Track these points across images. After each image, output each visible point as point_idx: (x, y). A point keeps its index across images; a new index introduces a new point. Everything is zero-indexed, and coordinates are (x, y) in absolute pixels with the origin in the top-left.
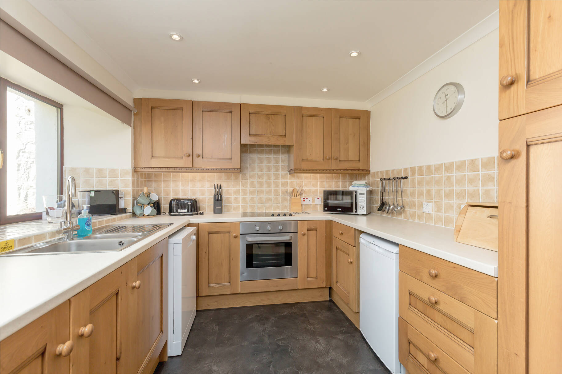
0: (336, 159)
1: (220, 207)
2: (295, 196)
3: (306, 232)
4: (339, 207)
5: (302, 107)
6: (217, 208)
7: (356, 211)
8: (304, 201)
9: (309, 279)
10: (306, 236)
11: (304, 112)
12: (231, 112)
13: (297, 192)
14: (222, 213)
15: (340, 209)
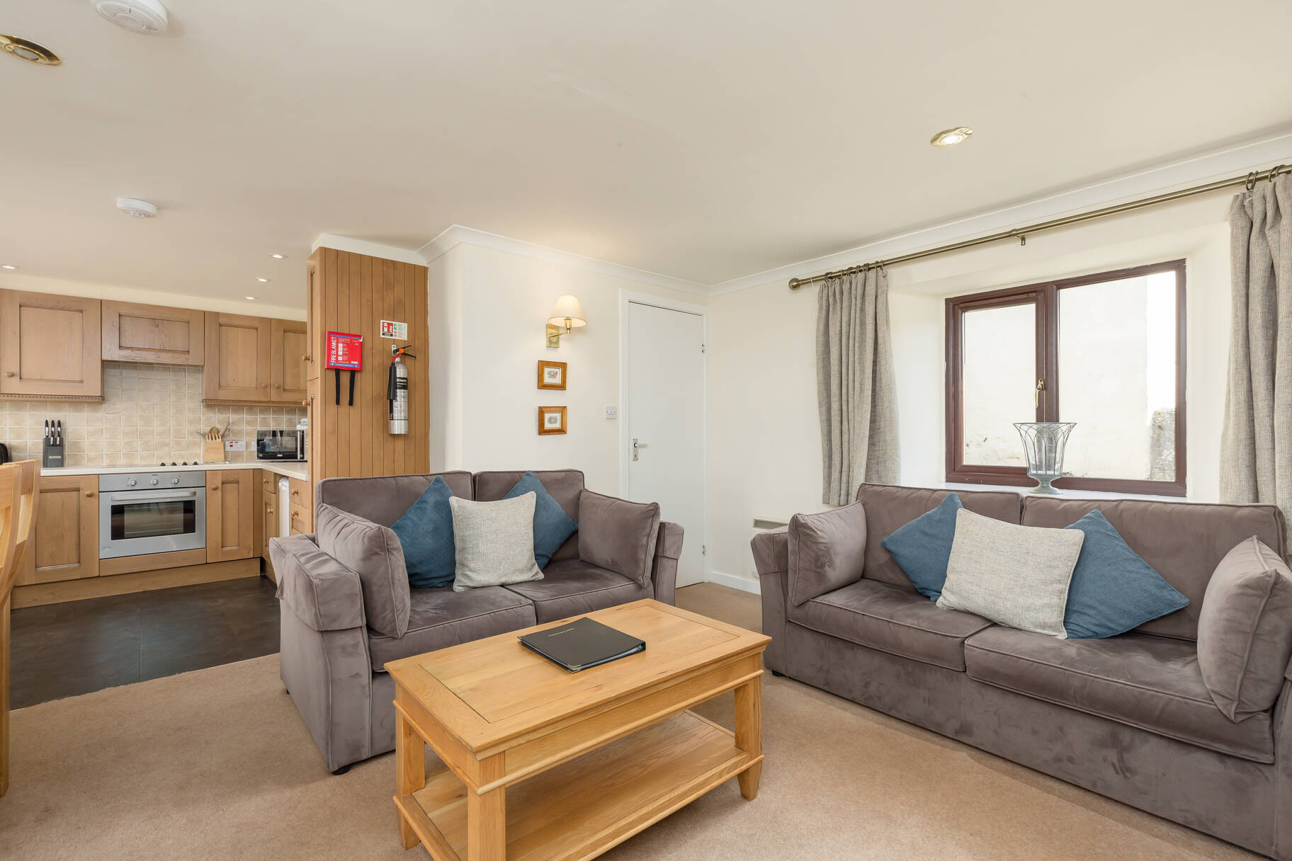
0: (278, 388)
1: (60, 457)
2: (212, 439)
3: (220, 485)
4: (280, 453)
5: (218, 313)
6: (50, 457)
7: (303, 458)
8: (231, 446)
9: (224, 549)
10: (219, 492)
11: (222, 320)
12: (81, 311)
13: (218, 432)
14: (63, 466)
15: (281, 455)
